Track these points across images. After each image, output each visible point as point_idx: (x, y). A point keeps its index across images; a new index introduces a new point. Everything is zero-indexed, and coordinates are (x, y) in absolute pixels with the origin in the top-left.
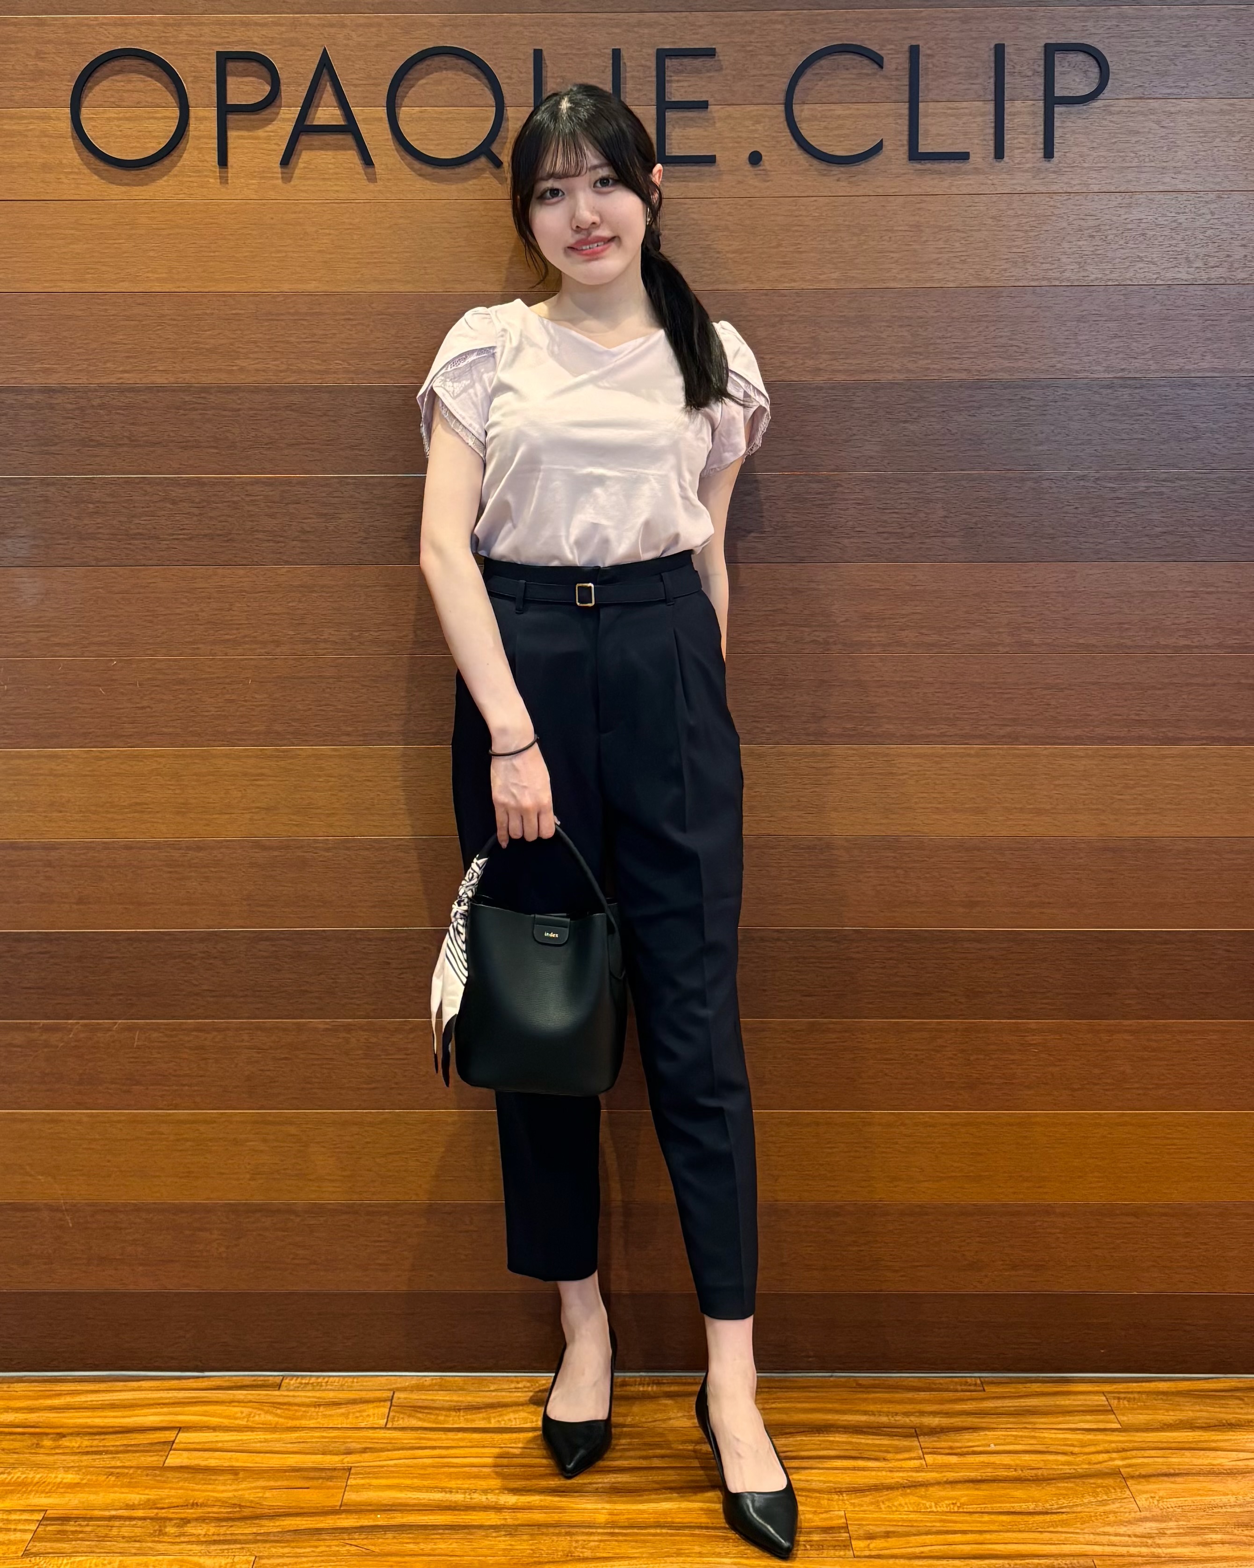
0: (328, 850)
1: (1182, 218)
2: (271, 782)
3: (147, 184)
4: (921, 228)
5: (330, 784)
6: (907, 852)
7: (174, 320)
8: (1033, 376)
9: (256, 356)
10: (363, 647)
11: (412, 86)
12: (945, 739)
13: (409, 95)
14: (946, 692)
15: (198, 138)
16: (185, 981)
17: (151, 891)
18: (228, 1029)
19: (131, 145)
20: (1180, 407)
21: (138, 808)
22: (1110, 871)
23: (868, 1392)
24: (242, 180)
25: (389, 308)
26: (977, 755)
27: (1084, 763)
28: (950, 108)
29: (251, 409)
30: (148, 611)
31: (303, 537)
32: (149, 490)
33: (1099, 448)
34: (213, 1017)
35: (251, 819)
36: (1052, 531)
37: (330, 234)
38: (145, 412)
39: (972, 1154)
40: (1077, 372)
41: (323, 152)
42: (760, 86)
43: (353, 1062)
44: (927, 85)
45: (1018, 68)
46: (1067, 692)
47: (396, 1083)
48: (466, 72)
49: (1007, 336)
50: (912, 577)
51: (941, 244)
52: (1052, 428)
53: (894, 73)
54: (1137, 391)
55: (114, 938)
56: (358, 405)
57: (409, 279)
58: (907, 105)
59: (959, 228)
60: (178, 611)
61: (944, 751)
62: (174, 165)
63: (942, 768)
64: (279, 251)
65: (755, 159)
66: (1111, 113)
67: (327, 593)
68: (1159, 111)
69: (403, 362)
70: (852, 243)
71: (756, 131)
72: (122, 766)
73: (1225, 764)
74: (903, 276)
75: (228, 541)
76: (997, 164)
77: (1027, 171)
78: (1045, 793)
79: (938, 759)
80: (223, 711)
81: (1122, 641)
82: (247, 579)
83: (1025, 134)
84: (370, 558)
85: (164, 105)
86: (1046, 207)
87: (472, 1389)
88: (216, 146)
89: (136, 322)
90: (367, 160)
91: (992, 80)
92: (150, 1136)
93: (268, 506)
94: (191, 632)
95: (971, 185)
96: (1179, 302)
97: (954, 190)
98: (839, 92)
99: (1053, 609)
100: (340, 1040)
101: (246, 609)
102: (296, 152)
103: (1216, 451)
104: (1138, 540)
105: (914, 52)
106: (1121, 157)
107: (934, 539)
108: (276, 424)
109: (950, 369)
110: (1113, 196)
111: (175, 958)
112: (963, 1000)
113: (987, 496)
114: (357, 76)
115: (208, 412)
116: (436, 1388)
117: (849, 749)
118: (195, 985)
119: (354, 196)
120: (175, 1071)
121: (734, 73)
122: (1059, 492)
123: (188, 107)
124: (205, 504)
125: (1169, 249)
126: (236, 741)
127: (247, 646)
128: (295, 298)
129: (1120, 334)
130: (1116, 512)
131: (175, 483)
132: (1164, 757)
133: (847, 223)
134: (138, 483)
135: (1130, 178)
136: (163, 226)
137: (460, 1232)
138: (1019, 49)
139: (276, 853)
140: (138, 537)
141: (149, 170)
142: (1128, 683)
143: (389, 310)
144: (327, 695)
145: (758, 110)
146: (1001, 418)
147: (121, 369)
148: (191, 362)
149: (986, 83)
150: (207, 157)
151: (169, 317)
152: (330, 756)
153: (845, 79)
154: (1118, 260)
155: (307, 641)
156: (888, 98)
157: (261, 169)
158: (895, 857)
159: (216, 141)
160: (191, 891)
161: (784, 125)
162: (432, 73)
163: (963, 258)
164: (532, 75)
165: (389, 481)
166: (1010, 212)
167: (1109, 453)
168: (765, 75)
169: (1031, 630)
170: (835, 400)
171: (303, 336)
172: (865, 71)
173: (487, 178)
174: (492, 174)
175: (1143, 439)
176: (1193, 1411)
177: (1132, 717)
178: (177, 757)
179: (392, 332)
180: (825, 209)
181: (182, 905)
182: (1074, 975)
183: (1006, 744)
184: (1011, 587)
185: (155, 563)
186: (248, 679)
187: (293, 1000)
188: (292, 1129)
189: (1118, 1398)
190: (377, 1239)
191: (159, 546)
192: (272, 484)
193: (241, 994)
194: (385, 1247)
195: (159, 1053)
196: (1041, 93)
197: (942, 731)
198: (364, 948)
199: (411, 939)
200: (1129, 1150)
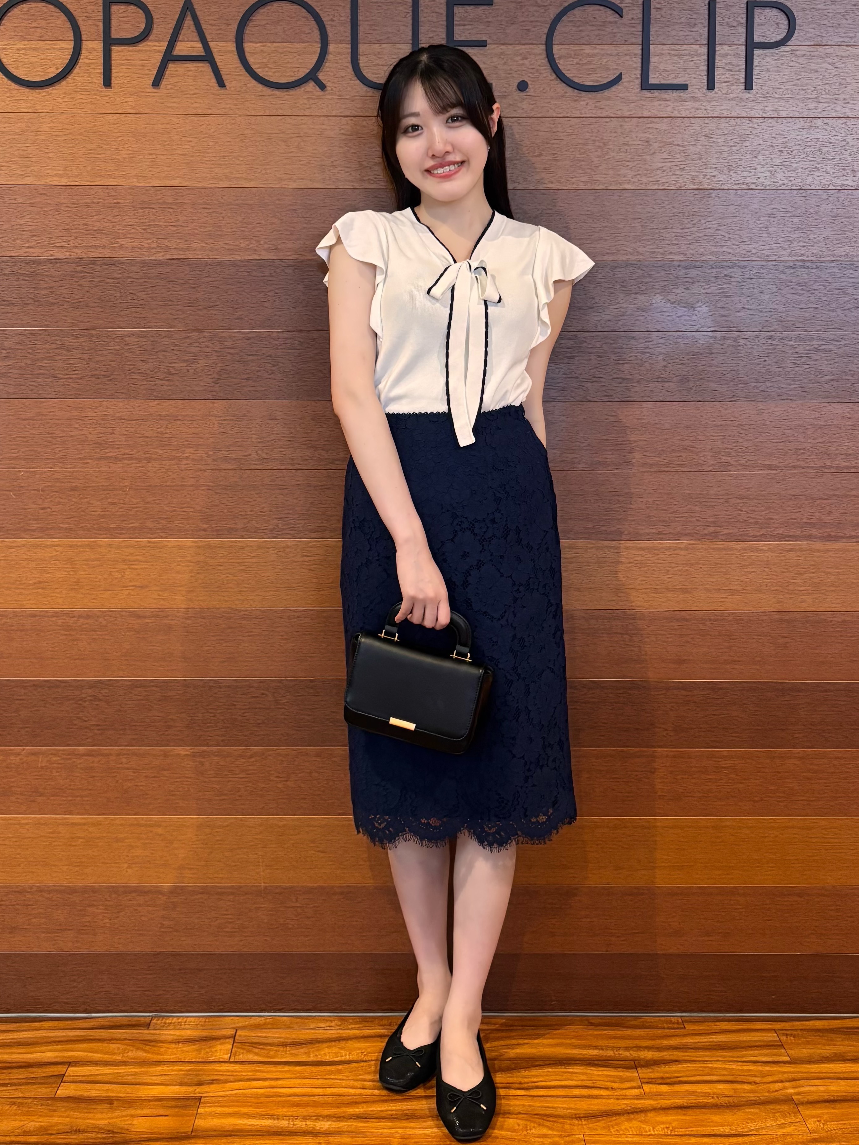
0: (187, 618)
1: (849, 139)
2: (144, 566)
3: (47, 101)
4: (651, 143)
5: (190, 568)
6: (631, 621)
7: (69, 207)
8: (735, 259)
9: (132, 236)
10: (215, 463)
11: (256, 25)
12: (662, 536)
13: (252, 33)
14: (664, 500)
15: (89, 65)
16: (78, 718)
17: (50, 649)
18: (111, 755)
19: (35, 70)
20: (845, 284)
21: (41, 585)
22: (785, 637)
24: (123, 98)
25: (237, 200)
26: (686, 549)
27: (767, 555)
28: (674, 50)
29: (128, 277)
30: (48, 433)
31: (170, 378)
32: (49, 340)
33: (783, 315)
34: (98, 745)
35: (128, 595)
36: (747, 378)
37: (191, 141)
38: (46, 279)
39: (677, 849)
40: (767, 256)
41: (185, 77)
42: (528, 30)
43: (207, 780)
44: (657, 31)
45: (726, 19)
46: (755, 501)
47: (240, 796)
48: (298, 15)
49: (714, 228)
50: (639, 413)
51: (665, 155)
52: (748, 299)
53: (630, 22)
54: (814, 271)
55: (22, 685)
56: (213, 276)
57: (253, 177)
58: (640, 47)
59: (680, 143)
60: (71, 434)
61: (661, 546)
62: (69, 85)
63: (659, 559)
64: (153, 155)
65: (523, 86)
66: (797, 57)
67: (188, 421)
68: (834, 55)
69: (247, 243)
70: (597, 153)
71: (523, 64)
72: (28, 553)
74: (636, 180)
75: (110, 380)
76: (709, 94)
77: (732, 100)
78: (737, 578)
79: (656, 552)
80: (108, 511)
81: (798, 463)
82: (126, 410)
83: (731, 70)
84: (222, 394)
85: (61, 38)
86: (746, 128)
87: (297, 1027)
88: (102, 71)
89: (39, 209)
90: (221, 84)
91: (706, 29)
92: (51, 835)
94: (82, 450)
95: (688, 109)
96: (846, 203)
97: (676, 114)
98: (588, 35)
99: (746, 437)
100: (197, 763)
101: (125, 433)
102: (165, 76)
104: (811, 385)
105: (647, 5)
106: (803, 90)
107: (657, 384)
108: (149, 290)
109: (671, 253)
110: (797, 120)
111: (69, 700)
112: (672, 734)
113: (697, 351)
114: (212, 18)
115: (95, 280)
116: (269, 1026)
117: (589, 543)
118: (86, 721)
119: (209, 112)
120: (70, 785)
121: (507, 19)
122: (752, 348)
123: (81, 40)
125: (839, 162)
126: (116, 535)
127: (126, 462)
128: (163, 191)
129: (802, 227)
130: (796, 364)
131: (69, 334)
132: (828, 551)
133: (593, 138)
134: (40, 334)
135: (810, 106)
136: (61, 134)
137: (288, 907)
138: (727, 5)
139: (147, 620)
140: (41, 376)
141: (50, 90)
142: (802, 495)
143: (236, 202)
144: (188, 500)
145: (526, 49)
146: (709, 291)
147: (27, 245)
148: (82, 240)
149: (701, 31)
150: (95, 80)
151: (65, 205)
152: (191, 547)
153: (593, 25)
154: (801, 170)
155: (172, 458)
156: (626, 41)
157: (138, 89)
158: (622, 626)
159: (101, 67)
160: (82, 649)
161: (545, 61)
162: (271, 16)
163: (682, 167)
164: (349, 20)
166: (718, 132)
167: (790, 319)
168: (532, 22)
169: (729, 453)
171: (171, 221)
172: (607, 20)
174: (318, 95)
175: (817, 308)
176: (843, 1045)
177: (805, 520)
178: (71, 546)
179: (240, 219)
180: (577, 126)
181: (75, 660)
182: (757, 715)
183: (708, 540)
184: (714, 421)
185: (54, 396)
186: (125, 486)
187: (161, 733)
188: (160, 830)
189: (787, 1035)
190: (225, 913)
191: (57, 383)
192: (145, 337)
193: (121, 727)
194: (231, 919)
195: (57, 772)
196: (743, 39)
197: (659, 530)
198: (216, 693)
199: (252, 687)
200: (796, 846)
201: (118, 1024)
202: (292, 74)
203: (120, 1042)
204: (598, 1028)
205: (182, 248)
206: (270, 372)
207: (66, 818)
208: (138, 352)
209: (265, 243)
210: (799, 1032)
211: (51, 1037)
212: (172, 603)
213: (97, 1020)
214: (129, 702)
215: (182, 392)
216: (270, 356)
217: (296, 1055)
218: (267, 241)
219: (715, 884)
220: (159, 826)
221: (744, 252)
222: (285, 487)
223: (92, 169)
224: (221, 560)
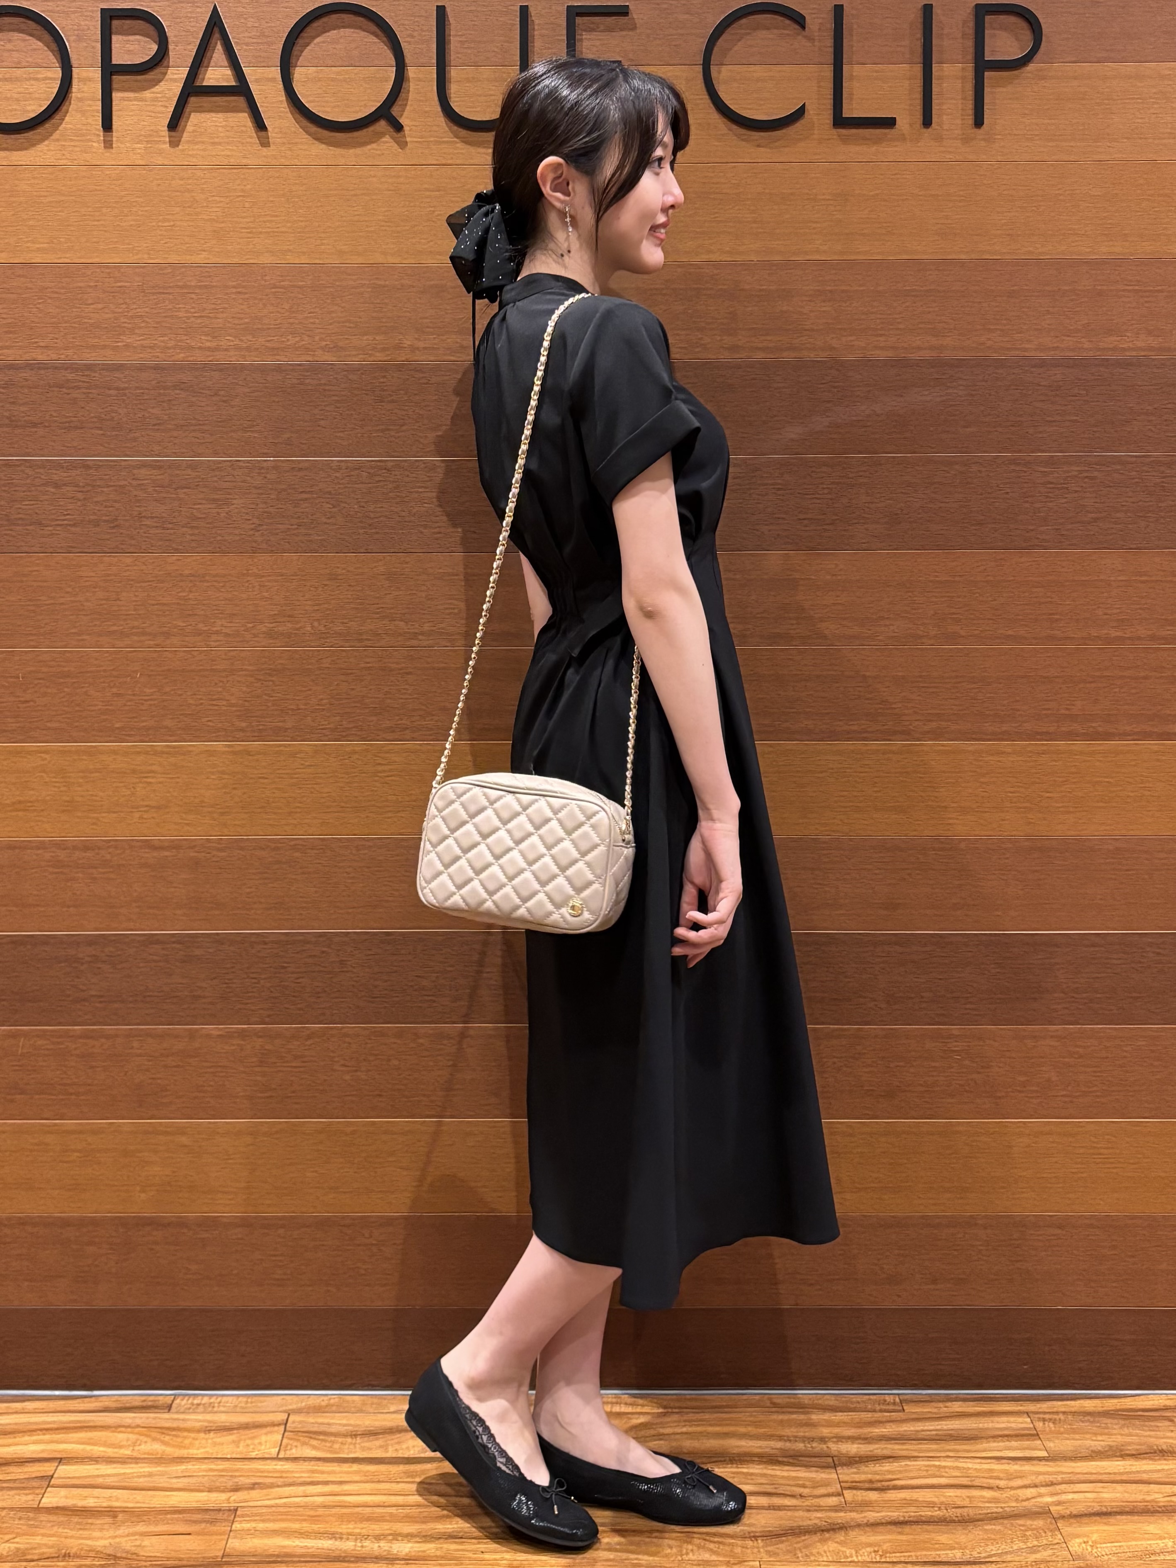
0: (221, 850)
2: (161, 780)
3: (26, 149)
4: (846, 197)
5: (224, 781)
6: (825, 852)
7: (57, 293)
8: (961, 355)
9: (141, 331)
10: (256, 639)
11: (308, 44)
12: (865, 735)
13: (304, 54)
15: (81, 100)
16: (72, 986)
17: (35, 893)
18: (117, 1036)
19: (8, 108)
21: (22, 806)
22: (1036, 871)
23: (783, 1412)
24: (128, 145)
25: (283, 281)
26: (900, 751)
27: (1011, 758)
28: (876, 71)
29: (137, 388)
30: (30, 600)
31: (195, 524)
32: (31, 473)
34: (100, 1024)
35: (141, 818)
37: (220, 202)
38: (26, 391)
39: (891, 1164)
41: (213, 115)
42: (676, 47)
43: (247, 1070)
44: (852, 46)
45: (946, 31)
46: (995, 686)
47: (293, 1092)
48: (364, 31)
50: (833, 566)
53: (818, 35)
56: (251, 385)
57: (305, 250)
58: (831, 67)
59: (885, 197)
60: (62, 600)
61: (865, 748)
62: (56, 128)
63: (863, 766)
64: (169, 221)
66: (1044, 78)
67: (219, 582)
68: (1095, 75)
69: (297, 339)
70: (773, 212)
72: (5, 763)
73: (1158, 760)
74: (827, 247)
75: (114, 527)
76: (925, 130)
77: (956, 139)
78: (970, 791)
79: (859, 756)
80: (111, 705)
81: (1051, 633)
82: (135, 568)
83: (955, 99)
84: (264, 546)
85: (45, 64)
86: (976, 177)
87: (371, 1410)
88: (100, 108)
89: (15, 296)
90: (260, 125)
91: (920, 43)
92: (36, 1148)
93: (156, 491)
94: (76, 622)
95: (897, 152)
96: (1113, 278)
97: (881, 157)
98: (759, 53)
99: (980, 599)
100: (233, 1048)
101: (134, 599)
102: (186, 115)
103: (1150, 434)
104: (1070, 526)
105: (839, 10)
106: (1054, 124)
107: (856, 526)
108: (165, 404)
109: (876, 346)
110: (1045, 166)
111: (61, 962)
112: (883, 1006)
113: (911, 481)
114: (250, 35)
115: (93, 391)
116: (334, 1408)
118: (83, 991)
119: (244, 161)
120: (62, 1078)
121: (649, 31)
122: (988, 477)
123: (71, 67)
124: (90, 488)
125: (1103, 222)
126: (123, 737)
127: (135, 638)
128: (183, 270)
129: (1052, 311)
130: (1047, 497)
131: (58, 465)
132: (1094, 752)
133: (767, 191)
134: (19, 466)
136: (45, 194)
137: (359, 1245)
138: (948, 10)
139: (167, 853)
140: (20, 522)
141: (30, 134)
142: (1057, 677)
143: (282, 283)
144: (220, 689)
145: (674, 71)
148: (73, 338)
149: (913, 45)
150: (90, 121)
151: (50, 290)
152: (224, 753)
153: (765, 39)
155: (199, 633)
156: (810, 60)
157: (148, 133)
159: (100, 103)
160: (78, 893)
161: (702, 88)
162: (328, 31)
163: (890, 229)
164: (434, 34)
165: (284, 465)
166: (938, 183)
167: (1040, 436)
168: (682, 35)
169: (958, 620)
170: (754, 379)
171: (192, 310)
172: (786, 32)
173: (387, 142)
174: (392, 137)
176: (1122, 1435)
177: (1063, 712)
178: (63, 752)
179: (287, 306)
180: (745, 175)
181: (69, 907)
182: (999, 979)
183: (930, 740)
184: (937, 576)
185: (37, 550)
186: (136, 672)
187: (185, 1006)
188: (184, 1140)
189: (1044, 1420)
190: (272, 1253)
191: (42, 532)
192: (160, 467)
193: (131, 999)
194: (280, 1261)
195: (44, 1061)
196: (970, 57)
197: (863, 727)
198: (259, 952)
199: (308, 943)
200: (1054, 1160)
201: (128, 1405)
202: (358, 108)
203: (129, 1430)
204: (784, 1410)
205: (209, 348)
206: (329, 515)
207: (56, 1125)
208: (151, 489)
209: (321, 339)
210: (1062, 1417)
211: (36, 1423)
212: (199, 829)
213: (101, 1399)
214: (141, 965)
215: (211, 543)
216: (330, 493)
217: (370, 1449)
218: (323, 336)
219: (943, 1211)
220: (184, 1134)
221: (974, 345)
222: (350, 671)
223: (86, 242)
224: (265, 771)
